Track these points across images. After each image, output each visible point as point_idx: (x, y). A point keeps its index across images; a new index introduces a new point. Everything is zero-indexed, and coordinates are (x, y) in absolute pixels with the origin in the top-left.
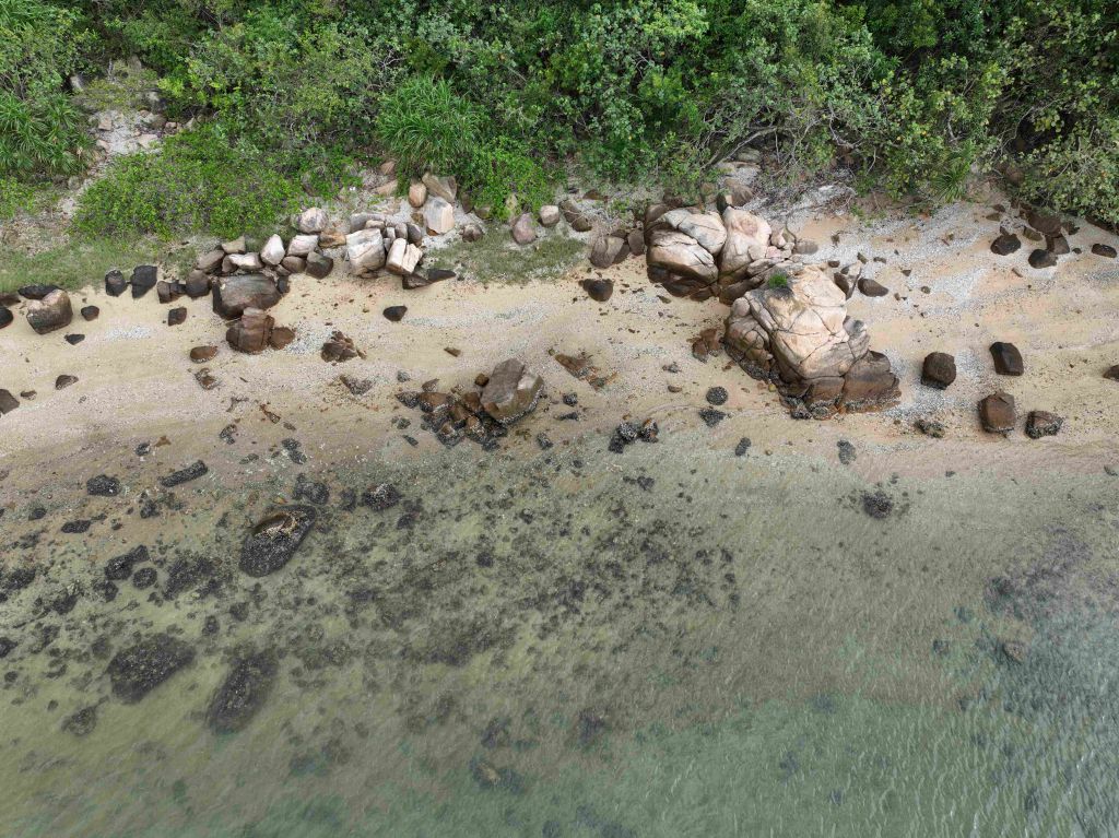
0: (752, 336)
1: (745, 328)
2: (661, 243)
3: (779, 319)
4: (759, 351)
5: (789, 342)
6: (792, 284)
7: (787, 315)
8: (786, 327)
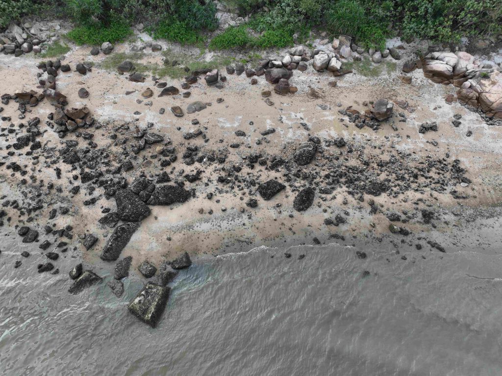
0: (471, 95)
1: (468, 92)
2: (431, 64)
3: (484, 88)
4: (474, 101)
5: (488, 96)
6: (490, 75)
7: (488, 86)
8: (487, 91)
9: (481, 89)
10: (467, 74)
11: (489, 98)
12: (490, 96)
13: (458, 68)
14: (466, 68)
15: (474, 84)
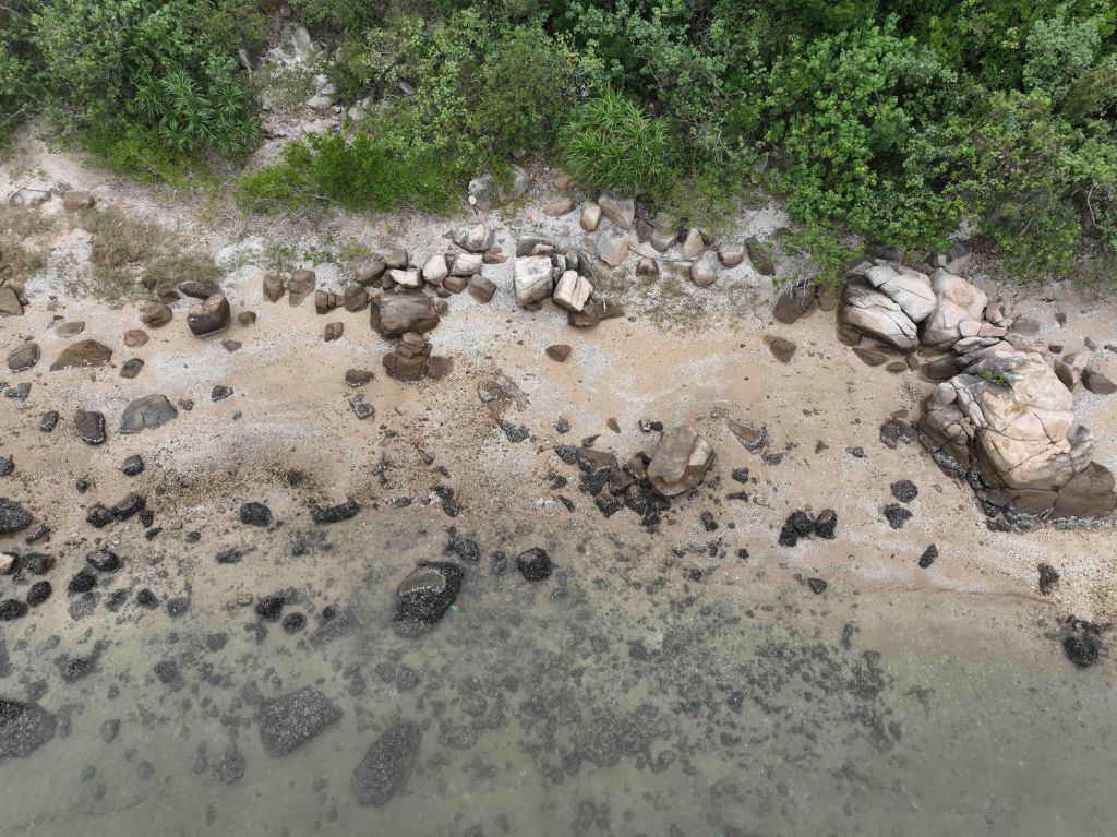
0: (955, 429)
1: (947, 419)
2: (859, 304)
3: (991, 417)
4: (960, 448)
5: (999, 444)
6: (1014, 380)
7: (1002, 416)
8: (998, 427)
9: (983, 419)
10: (958, 349)
11: (1003, 450)
12: (1006, 446)
13: (934, 326)
14: (959, 330)
15: (965, 398)
